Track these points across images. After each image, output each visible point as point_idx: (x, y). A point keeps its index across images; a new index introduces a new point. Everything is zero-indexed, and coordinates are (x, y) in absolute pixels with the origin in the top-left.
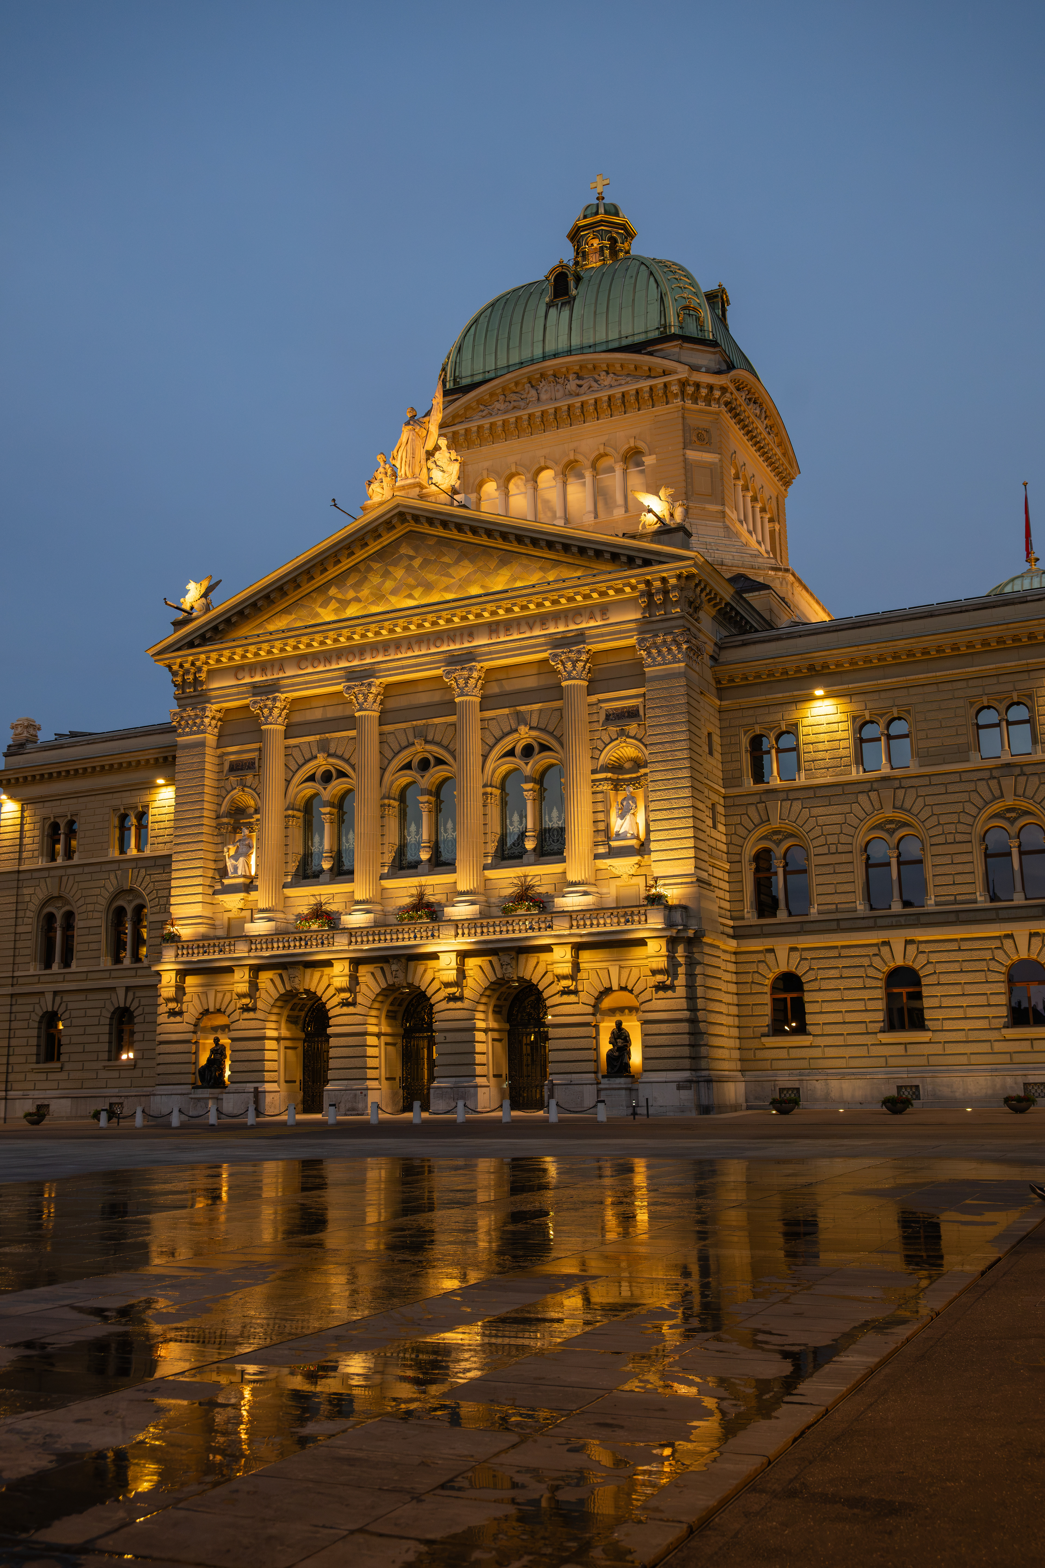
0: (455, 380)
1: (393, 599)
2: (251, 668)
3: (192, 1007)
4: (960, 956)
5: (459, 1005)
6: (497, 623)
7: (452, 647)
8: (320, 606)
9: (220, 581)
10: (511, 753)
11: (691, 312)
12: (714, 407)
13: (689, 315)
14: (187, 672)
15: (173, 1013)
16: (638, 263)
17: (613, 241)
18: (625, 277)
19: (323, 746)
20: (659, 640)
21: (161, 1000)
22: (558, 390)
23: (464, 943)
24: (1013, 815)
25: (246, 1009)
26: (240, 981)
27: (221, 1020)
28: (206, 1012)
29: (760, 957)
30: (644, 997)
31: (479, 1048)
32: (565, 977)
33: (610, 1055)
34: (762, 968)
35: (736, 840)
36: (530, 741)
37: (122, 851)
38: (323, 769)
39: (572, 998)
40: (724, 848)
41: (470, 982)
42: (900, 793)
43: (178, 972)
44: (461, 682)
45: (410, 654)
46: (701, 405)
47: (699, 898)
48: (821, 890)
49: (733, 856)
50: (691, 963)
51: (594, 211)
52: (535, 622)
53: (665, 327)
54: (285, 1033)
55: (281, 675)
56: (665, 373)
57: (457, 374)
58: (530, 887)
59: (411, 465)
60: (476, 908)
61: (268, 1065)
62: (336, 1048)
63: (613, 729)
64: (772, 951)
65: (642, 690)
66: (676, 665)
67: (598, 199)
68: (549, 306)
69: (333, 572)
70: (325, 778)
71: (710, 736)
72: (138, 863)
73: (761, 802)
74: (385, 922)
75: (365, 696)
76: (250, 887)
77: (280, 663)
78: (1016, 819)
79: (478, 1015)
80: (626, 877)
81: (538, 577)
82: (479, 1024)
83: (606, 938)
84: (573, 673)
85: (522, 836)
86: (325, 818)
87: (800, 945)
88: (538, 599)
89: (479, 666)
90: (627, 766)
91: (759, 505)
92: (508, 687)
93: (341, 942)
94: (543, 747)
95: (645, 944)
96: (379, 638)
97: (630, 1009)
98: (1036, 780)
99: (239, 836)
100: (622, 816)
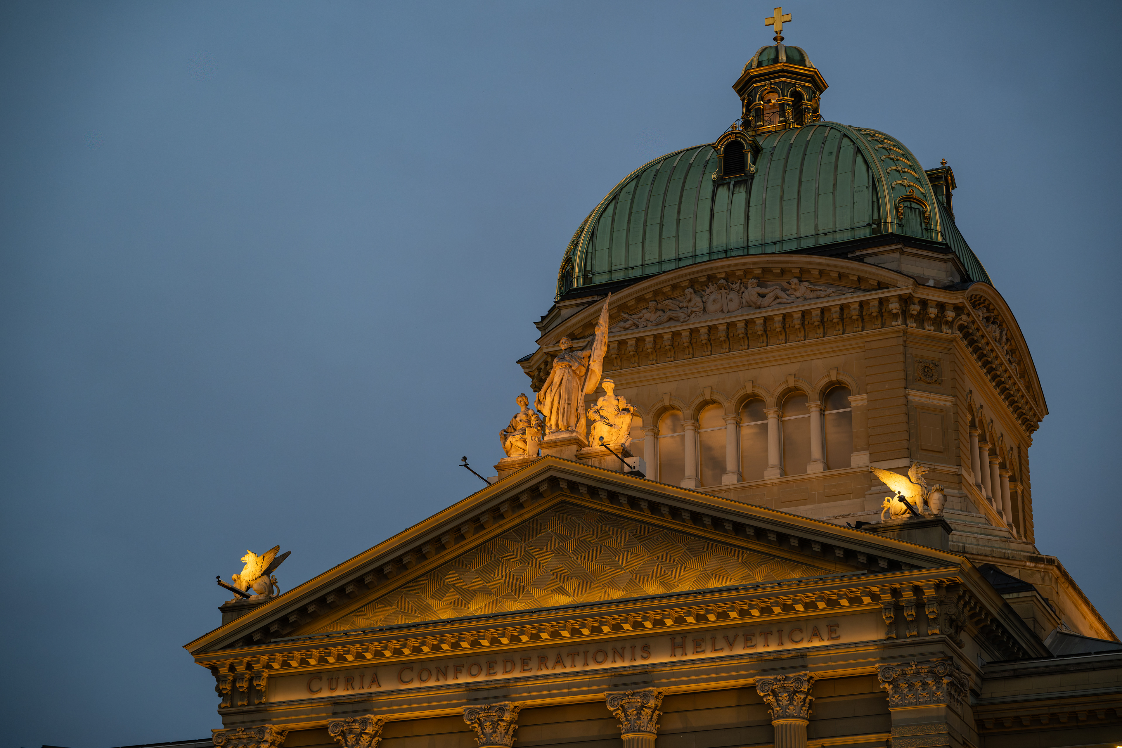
0: (585, 276)
1: (536, 593)
2: (333, 678)
6: (684, 634)
7: (619, 664)
8: (433, 597)
9: (289, 553)
11: (914, 205)
12: (946, 333)
13: (911, 208)
14: (240, 678)
16: (839, 135)
17: (797, 96)
18: (821, 152)
20: (911, 670)
22: (731, 300)
44: (632, 712)
45: (559, 670)
46: (929, 329)
51: (772, 56)
52: (736, 636)
53: (879, 224)
55: (374, 689)
56: (881, 286)
57: (588, 268)
66: (934, 706)
67: (775, 39)
68: (717, 184)
69: (453, 551)
75: (495, 725)
77: (374, 672)
81: (743, 574)
84: (789, 709)
88: (742, 605)
89: (656, 691)
91: (998, 462)
92: (695, 721)
96: (517, 645)
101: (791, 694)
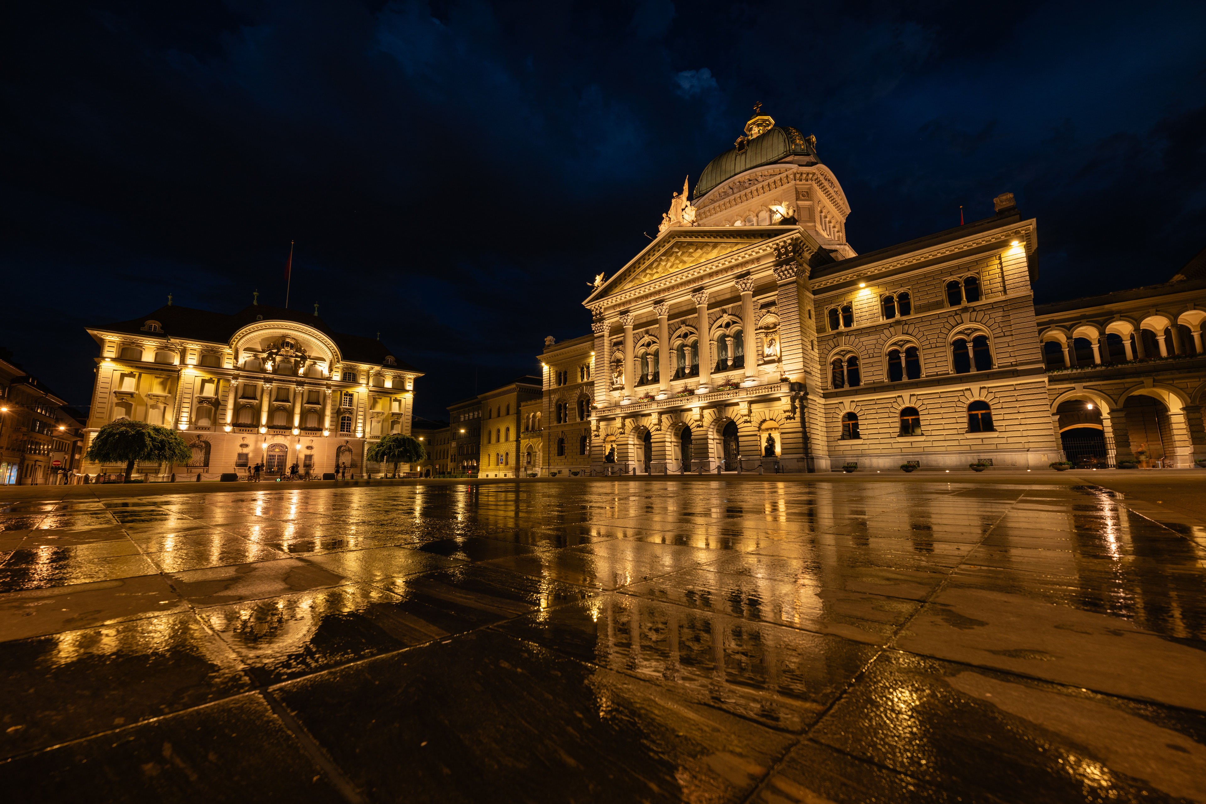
0: (699, 192)
1: (671, 269)
2: (619, 305)
3: (602, 433)
4: (940, 401)
5: (701, 429)
6: (713, 273)
7: (694, 286)
10: (721, 326)
13: (797, 145)
14: (597, 309)
15: (596, 436)
18: (768, 136)
19: (647, 332)
20: (783, 269)
21: (592, 431)
23: (703, 403)
24: (969, 331)
25: (621, 433)
26: (618, 423)
28: (607, 435)
29: (837, 406)
30: (780, 423)
31: (710, 446)
32: (745, 416)
33: (766, 448)
34: (837, 411)
35: (823, 355)
36: (728, 320)
37: (582, 380)
38: (647, 341)
39: (749, 424)
40: (818, 359)
41: (705, 419)
42: (906, 327)
43: (597, 420)
44: (699, 299)
45: (678, 291)
46: (804, 182)
47: (805, 379)
48: (866, 374)
49: (823, 363)
50: (803, 407)
52: (728, 270)
53: (786, 152)
54: (636, 442)
55: (630, 306)
56: (787, 170)
57: (700, 190)
58: (729, 381)
59: (676, 215)
60: (707, 390)
61: (630, 455)
62: (655, 447)
63: (764, 311)
64: (842, 403)
65: (777, 292)
66: (791, 279)
68: (736, 155)
69: (647, 263)
70: (649, 345)
71: (809, 311)
72: (587, 384)
73: (835, 338)
74: (672, 398)
75: (661, 310)
76: (622, 388)
77: (629, 302)
78: (971, 333)
79: (709, 433)
80: (771, 373)
81: (729, 250)
82: (710, 437)
83: (763, 398)
84: (745, 288)
85: (726, 360)
86: (649, 360)
87: (856, 400)
88: (729, 259)
89: (706, 291)
90: (771, 326)
91: (832, 225)
92: (718, 299)
93: (654, 406)
94: (734, 322)
95: (780, 400)
96: (666, 286)
97: (775, 428)
98: (982, 313)
99: (618, 370)
100: (769, 347)
101: (746, 284)
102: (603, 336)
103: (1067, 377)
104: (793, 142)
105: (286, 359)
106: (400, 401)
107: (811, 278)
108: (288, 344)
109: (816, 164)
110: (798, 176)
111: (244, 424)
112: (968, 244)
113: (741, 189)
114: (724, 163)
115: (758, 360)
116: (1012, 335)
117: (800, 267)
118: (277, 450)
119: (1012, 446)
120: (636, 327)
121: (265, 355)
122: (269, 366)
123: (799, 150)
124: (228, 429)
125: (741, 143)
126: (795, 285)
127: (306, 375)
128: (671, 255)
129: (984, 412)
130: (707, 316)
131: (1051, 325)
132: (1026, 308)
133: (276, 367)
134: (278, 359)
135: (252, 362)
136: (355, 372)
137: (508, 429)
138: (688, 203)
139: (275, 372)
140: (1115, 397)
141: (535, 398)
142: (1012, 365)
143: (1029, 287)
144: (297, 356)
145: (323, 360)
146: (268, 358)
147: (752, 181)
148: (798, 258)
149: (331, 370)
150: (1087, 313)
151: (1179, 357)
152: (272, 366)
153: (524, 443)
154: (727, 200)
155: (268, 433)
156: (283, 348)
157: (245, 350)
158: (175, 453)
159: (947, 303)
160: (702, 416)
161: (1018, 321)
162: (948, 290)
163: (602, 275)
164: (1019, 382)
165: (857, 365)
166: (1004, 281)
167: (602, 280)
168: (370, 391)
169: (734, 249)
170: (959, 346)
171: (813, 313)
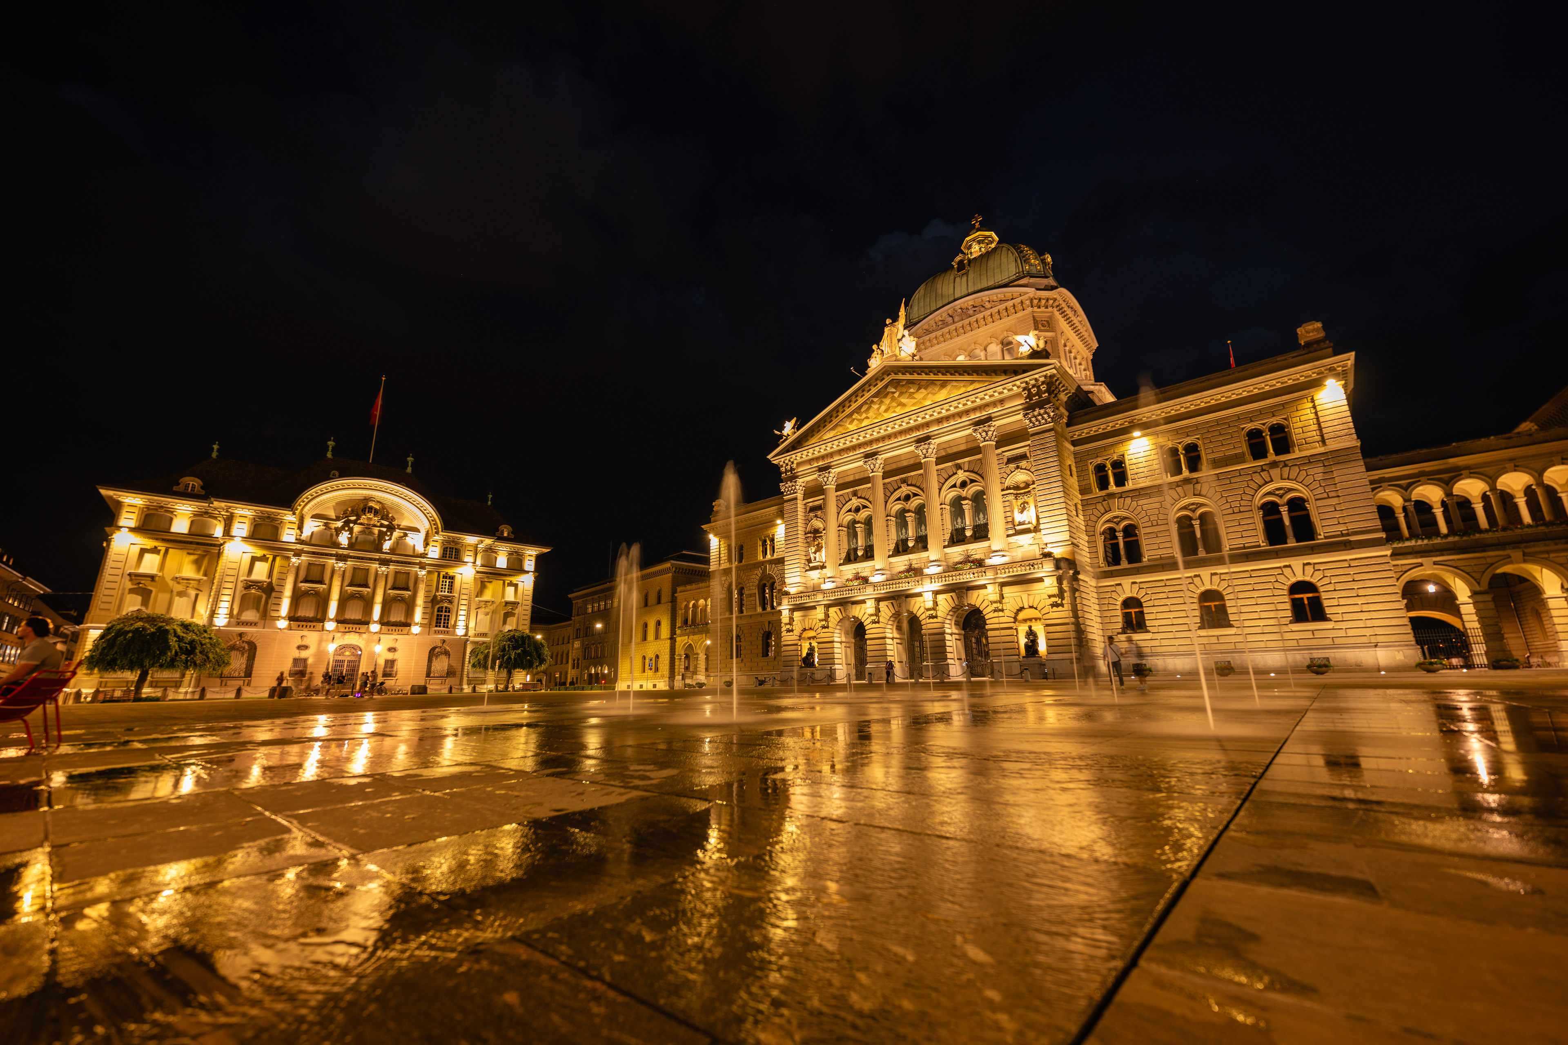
1: (886, 414)
2: (817, 459)
3: (797, 627)
4: (1252, 581)
5: (935, 620)
6: (942, 418)
7: (918, 434)
10: (954, 486)
12: (1050, 309)
13: (1032, 265)
14: (787, 465)
15: (788, 631)
17: (986, 244)
18: (995, 254)
19: (855, 494)
20: (1036, 413)
21: (783, 625)
23: (937, 586)
24: (1282, 492)
25: (824, 627)
26: (819, 613)
27: (812, 634)
28: (805, 630)
29: (1113, 589)
30: (1044, 611)
31: (948, 643)
32: (995, 602)
33: (1026, 645)
34: (1114, 595)
35: (1090, 523)
36: (964, 478)
37: (764, 556)
38: (855, 505)
39: (1001, 614)
40: (1084, 528)
41: (940, 608)
42: (1198, 486)
43: (790, 610)
44: (924, 451)
46: (1043, 309)
47: (1073, 553)
48: (1149, 547)
49: (1090, 532)
50: (1074, 590)
52: (962, 414)
53: (1019, 273)
54: (844, 639)
55: (832, 461)
56: (1021, 295)
58: (971, 556)
59: (891, 347)
60: (941, 568)
61: (836, 656)
62: (871, 646)
63: (1012, 466)
64: (1120, 584)
65: (1029, 442)
66: (1047, 425)
68: (956, 276)
69: (854, 406)
70: (857, 510)
71: (1070, 466)
72: (771, 562)
73: (1104, 500)
74: (892, 579)
75: (875, 465)
76: (823, 567)
77: (831, 455)
78: (1284, 494)
79: (947, 626)
80: (1026, 546)
81: (962, 390)
82: (948, 631)
83: (1019, 579)
84: (985, 438)
85: (964, 529)
86: (858, 530)
87: (1138, 581)
88: (963, 401)
89: (933, 441)
90: (1022, 485)
91: (1078, 361)
92: (950, 451)
93: (869, 590)
94: (972, 481)
95: (1043, 581)
96: (880, 435)
97: (1036, 619)
98: (1297, 469)
99: (816, 543)
100: (1022, 512)
101: (987, 432)
102: (796, 499)
103: (1411, 550)
104: (1027, 261)
105: (368, 529)
106: (516, 586)
107: (1069, 425)
108: (371, 509)
109: (1056, 288)
110: (1035, 302)
111: (305, 617)
112: (1270, 383)
113: (964, 317)
114: (939, 286)
115: (1007, 529)
116: (1338, 496)
117: (1057, 412)
118: (347, 653)
119: (1353, 640)
120: (839, 488)
121: (339, 524)
122: (344, 539)
123: (1034, 271)
124: (282, 624)
125: (961, 263)
126: (1052, 433)
127: (393, 551)
128: (885, 396)
129: (1310, 595)
130: (935, 473)
131: (1382, 484)
132: (1353, 463)
133: (354, 540)
134: (357, 529)
135: (321, 533)
136: (458, 547)
137: (659, 623)
138: (906, 332)
139: (351, 546)
140: (1477, 576)
141: (697, 582)
142: (1342, 535)
143: (1355, 436)
144: (382, 525)
145: (416, 530)
146: (343, 528)
147: (978, 308)
148: (1054, 400)
149: (426, 544)
150: (1427, 469)
151: (1551, 524)
152: (349, 538)
153: (681, 641)
154: (946, 330)
155: (337, 630)
156: (365, 514)
157: (314, 517)
158: (208, 658)
159: (1248, 456)
160: (936, 603)
161: (1344, 478)
162: (1249, 440)
163: (793, 421)
164: (1354, 557)
165: (1136, 535)
166: (1320, 429)
167: (793, 428)
168: (478, 572)
169: (969, 389)
170: (1270, 509)
171: (1074, 469)
